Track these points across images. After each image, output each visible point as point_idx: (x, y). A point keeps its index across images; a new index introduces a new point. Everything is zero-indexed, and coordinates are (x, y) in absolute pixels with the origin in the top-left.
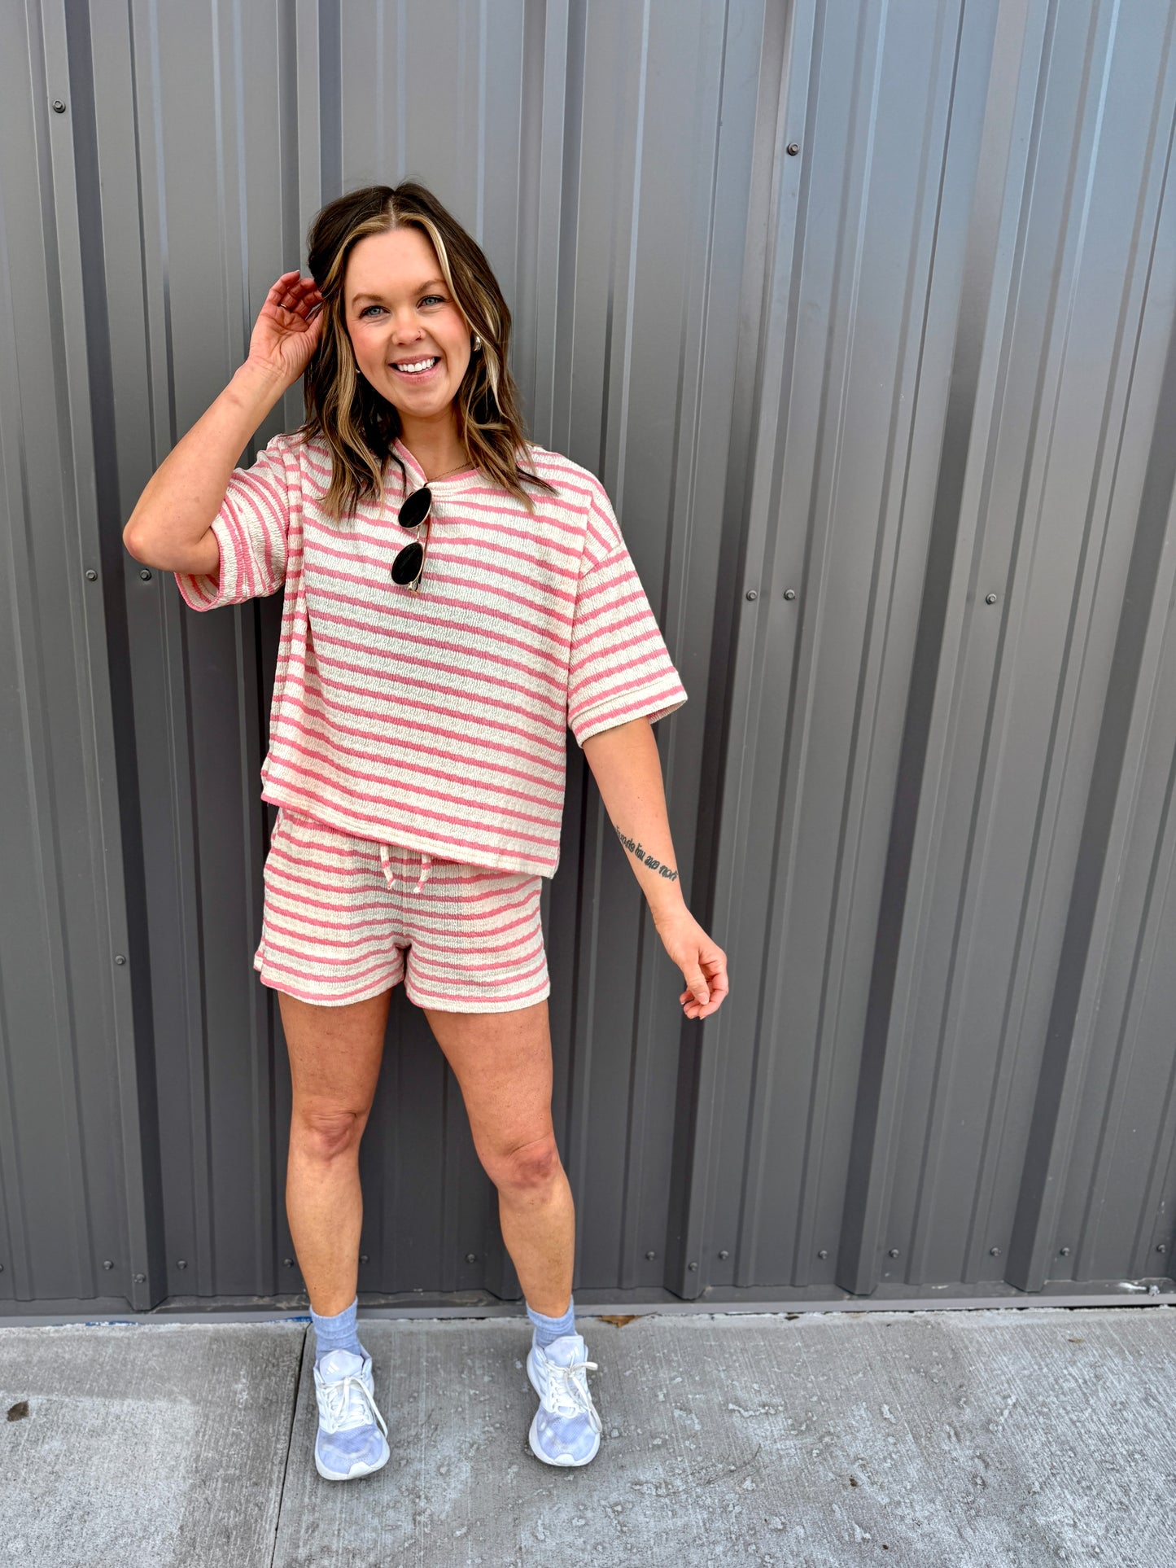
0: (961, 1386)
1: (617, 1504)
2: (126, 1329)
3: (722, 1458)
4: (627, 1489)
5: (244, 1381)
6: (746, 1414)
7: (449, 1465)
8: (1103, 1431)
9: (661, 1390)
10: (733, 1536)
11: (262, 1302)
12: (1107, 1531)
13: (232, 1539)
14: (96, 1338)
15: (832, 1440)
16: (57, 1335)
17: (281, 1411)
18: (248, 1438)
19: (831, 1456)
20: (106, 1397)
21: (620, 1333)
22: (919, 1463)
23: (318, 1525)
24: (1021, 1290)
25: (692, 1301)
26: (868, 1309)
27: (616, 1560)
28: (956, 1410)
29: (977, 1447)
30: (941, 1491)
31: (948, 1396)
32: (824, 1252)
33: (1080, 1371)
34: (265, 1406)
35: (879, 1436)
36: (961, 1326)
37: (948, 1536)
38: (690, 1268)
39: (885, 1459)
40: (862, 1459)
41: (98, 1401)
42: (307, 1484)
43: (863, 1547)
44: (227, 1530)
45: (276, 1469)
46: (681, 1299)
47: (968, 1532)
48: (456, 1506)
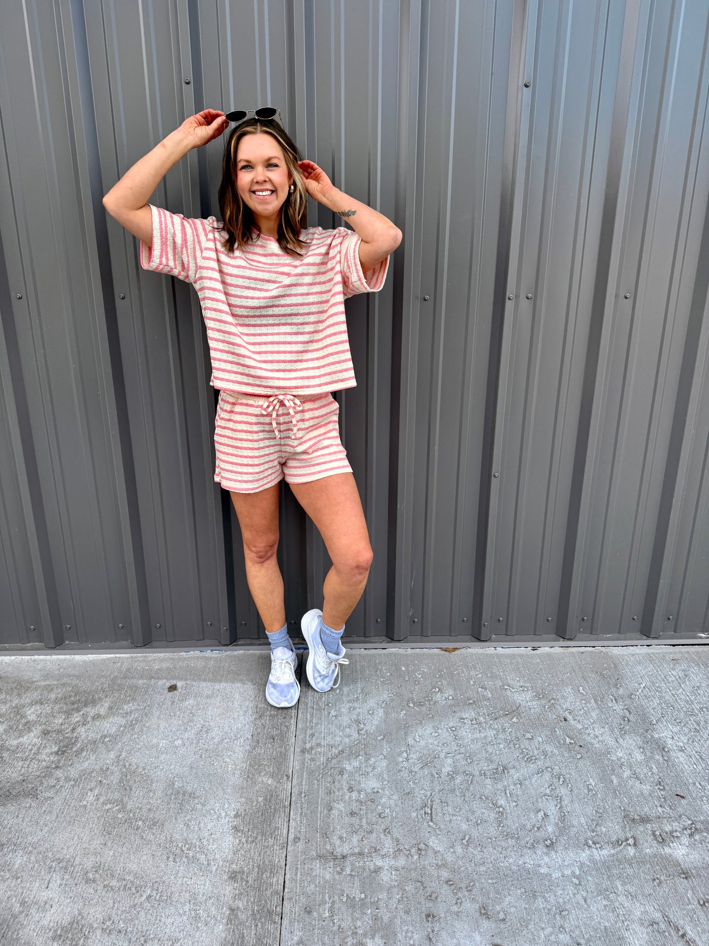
0: (618, 679)
1: (453, 727)
2: (219, 653)
3: (502, 709)
4: (457, 721)
6: (513, 690)
7: (373, 710)
8: (688, 698)
9: (472, 680)
10: (508, 741)
12: (689, 740)
13: (276, 740)
14: (205, 657)
15: (555, 701)
16: (187, 656)
19: (554, 708)
20: (212, 682)
21: (451, 656)
22: (597, 711)
23: (314, 735)
24: (648, 637)
25: (486, 641)
26: (572, 646)
27: (453, 750)
28: (615, 689)
29: (626, 705)
30: (607, 723)
31: (612, 683)
32: (550, 618)
33: (678, 672)
35: (578, 700)
36: (618, 653)
37: (611, 742)
38: (484, 625)
39: (581, 710)
40: (569, 710)
41: (209, 684)
43: (570, 746)
44: (273, 737)
45: (293, 712)
46: (479, 640)
47: (621, 740)
48: (377, 727)
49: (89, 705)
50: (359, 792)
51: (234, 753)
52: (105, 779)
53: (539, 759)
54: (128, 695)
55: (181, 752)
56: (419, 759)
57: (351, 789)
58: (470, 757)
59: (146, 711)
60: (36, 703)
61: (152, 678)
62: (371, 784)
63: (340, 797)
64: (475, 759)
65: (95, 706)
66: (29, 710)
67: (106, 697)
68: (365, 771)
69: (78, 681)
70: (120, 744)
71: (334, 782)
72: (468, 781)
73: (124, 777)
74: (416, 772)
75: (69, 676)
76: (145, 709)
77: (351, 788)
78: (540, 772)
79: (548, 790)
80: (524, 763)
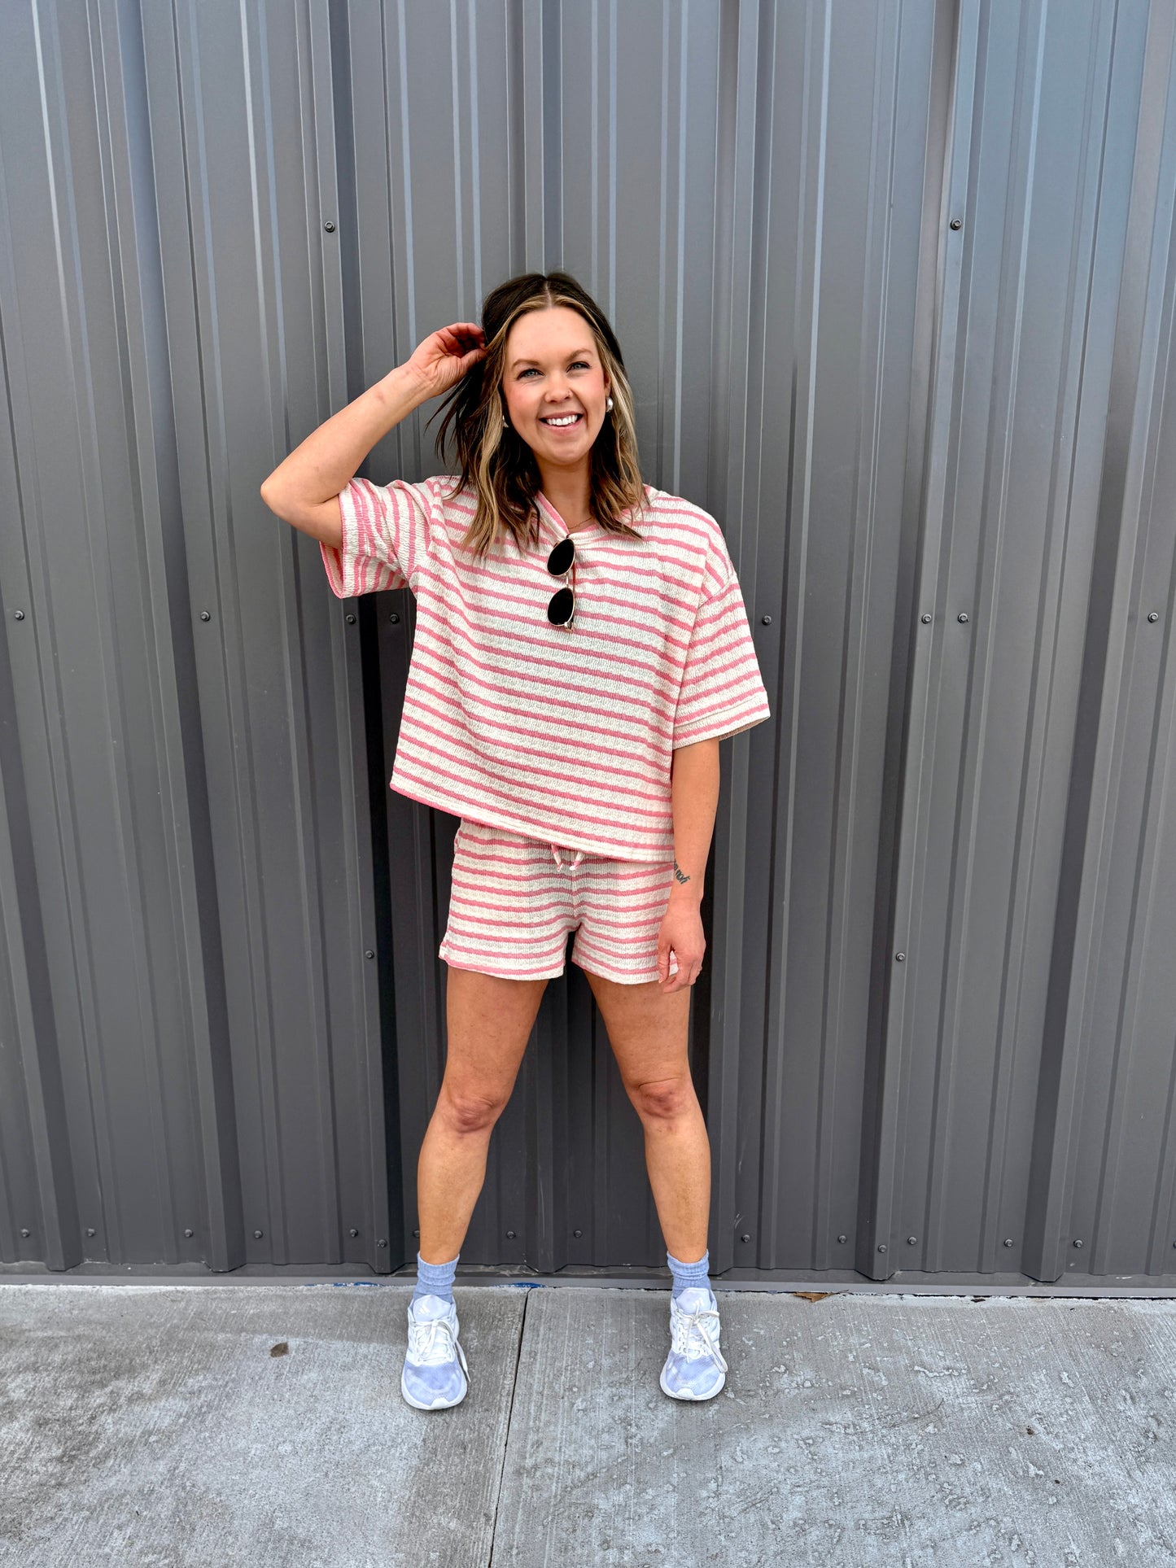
0: (1139, 1360)
1: (808, 1438)
2: (369, 1289)
3: (906, 1408)
4: (818, 1428)
5: (474, 1331)
6: (931, 1375)
7: (656, 1401)
9: (851, 1352)
10: (915, 1468)
11: (487, 1270)
13: (468, 1450)
14: (344, 1295)
15: (1012, 1397)
16: (308, 1293)
17: (508, 1355)
18: (479, 1376)
19: (1010, 1410)
20: (354, 1341)
21: (813, 1307)
22: (1094, 1419)
23: (542, 1443)
25: (882, 1281)
26: (1052, 1295)
27: (807, 1480)
28: (1133, 1379)
29: (1152, 1408)
30: (1113, 1441)
31: (1127, 1368)
32: (1009, 1240)
34: (494, 1351)
35: (1057, 1397)
36: (1143, 1311)
37: (1117, 1476)
38: (879, 1250)
39: (1061, 1414)
40: (1039, 1414)
41: (348, 1344)
42: (532, 1411)
43: (1036, 1481)
44: (463, 1443)
45: (504, 1399)
46: (871, 1280)
47: (1137, 1474)
48: (663, 1432)
49: (122, 1376)
50: (621, 1549)
51: (389, 1470)
52: (146, 1508)
53: (974, 1504)
54: (195, 1360)
55: (289, 1465)
56: (742, 1493)
57: (606, 1544)
58: (838, 1495)
59: (227, 1389)
60: (27, 1369)
61: (242, 1330)
62: (646, 1536)
63: (585, 1558)
64: (847, 1498)
65: (135, 1378)
66: (13, 1380)
67: (156, 1362)
68: (635, 1512)
69: (104, 1331)
70: (177, 1447)
71: (574, 1531)
72: (832, 1539)
73: (181, 1506)
74: (732, 1519)
75: (89, 1322)
76: (226, 1386)
77: (606, 1542)
78: (973, 1526)
79: (987, 1560)
80: (943, 1508)
